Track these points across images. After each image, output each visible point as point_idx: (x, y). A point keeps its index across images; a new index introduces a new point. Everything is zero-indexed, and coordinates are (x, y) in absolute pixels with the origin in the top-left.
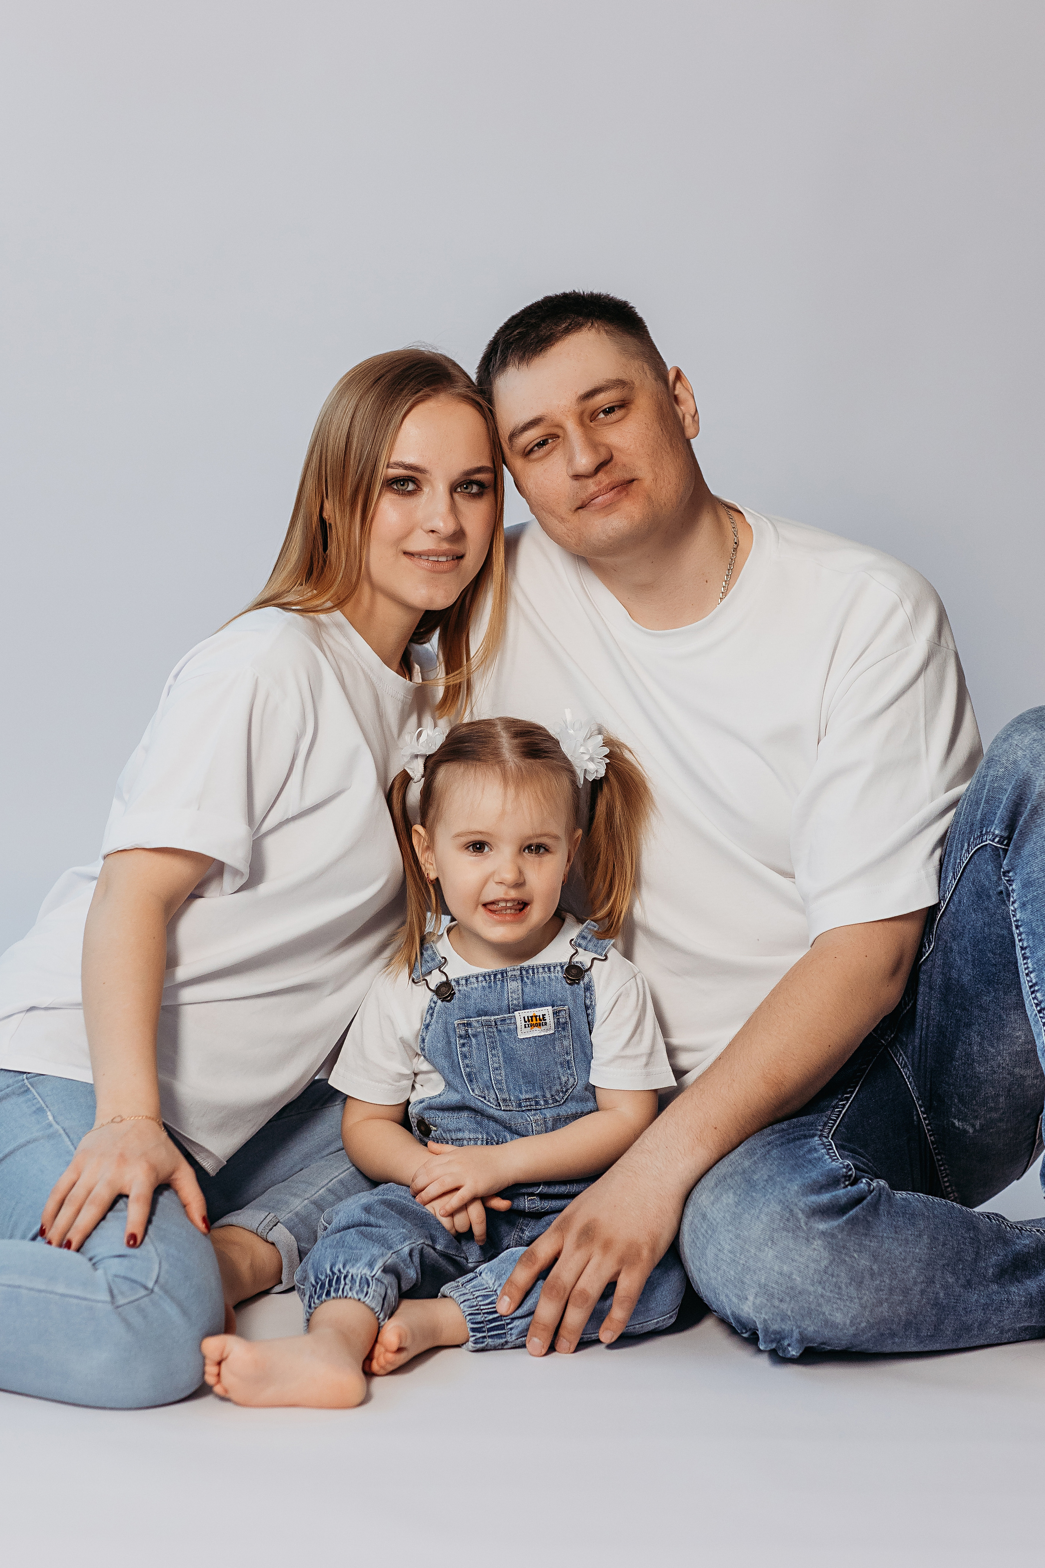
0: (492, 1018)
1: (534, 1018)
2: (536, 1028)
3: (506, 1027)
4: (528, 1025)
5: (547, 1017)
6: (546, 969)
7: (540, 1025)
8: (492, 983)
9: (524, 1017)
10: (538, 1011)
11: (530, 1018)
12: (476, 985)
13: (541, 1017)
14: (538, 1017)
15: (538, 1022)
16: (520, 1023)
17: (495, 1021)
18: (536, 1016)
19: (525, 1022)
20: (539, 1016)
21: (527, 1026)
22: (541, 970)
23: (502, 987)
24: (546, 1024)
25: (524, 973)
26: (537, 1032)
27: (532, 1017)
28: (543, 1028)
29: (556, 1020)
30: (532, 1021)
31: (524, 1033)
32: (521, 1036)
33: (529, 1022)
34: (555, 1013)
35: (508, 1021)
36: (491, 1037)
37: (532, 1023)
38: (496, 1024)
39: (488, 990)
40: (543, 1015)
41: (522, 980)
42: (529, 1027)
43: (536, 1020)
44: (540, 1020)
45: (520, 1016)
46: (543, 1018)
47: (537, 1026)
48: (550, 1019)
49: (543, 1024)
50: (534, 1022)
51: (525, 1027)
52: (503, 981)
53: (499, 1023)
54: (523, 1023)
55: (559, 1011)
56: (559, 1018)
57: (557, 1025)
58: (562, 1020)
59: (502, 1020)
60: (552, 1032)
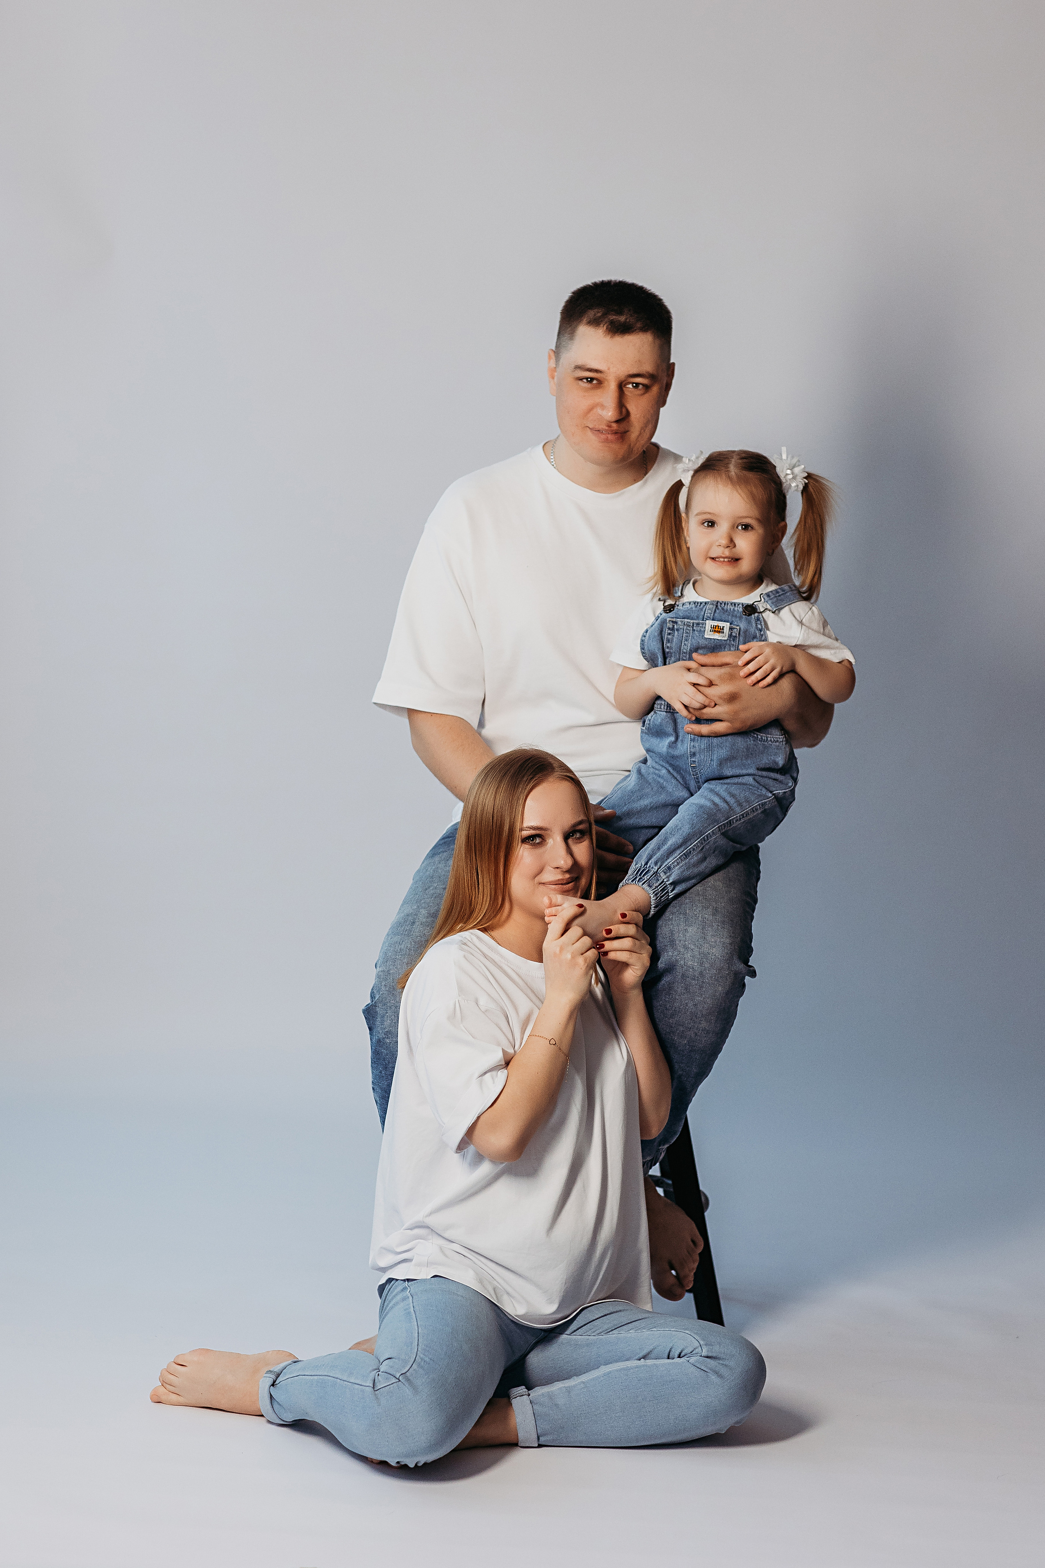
0: (692, 621)
1: (717, 627)
2: (717, 634)
3: (699, 629)
5: (725, 629)
6: (733, 605)
8: (698, 606)
9: (711, 625)
10: (721, 624)
12: (686, 608)
13: (722, 628)
15: (719, 630)
16: (708, 628)
17: (693, 624)
18: (719, 626)
19: (711, 628)
20: (721, 626)
22: (730, 604)
23: (703, 608)
24: (723, 632)
25: (719, 604)
26: (717, 636)
27: (716, 626)
28: (721, 634)
29: (730, 632)
30: (716, 628)
31: (709, 634)
32: (706, 635)
34: (731, 629)
35: (701, 625)
36: (687, 633)
38: (693, 625)
39: (694, 610)
40: (723, 627)
41: (717, 606)
42: (713, 631)
44: (720, 629)
45: (709, 624)
46: (723, 628)
47: (717, 632)
48: (726, 630)
49: (721, 632)
51: (710, 631)
52: (704, 606)
53: (695, 625)
55: (734, 628)
56: (732, 633)
57: (730, 636)
58: (734, 634)
59: (698, 624)
60: (726, 639)
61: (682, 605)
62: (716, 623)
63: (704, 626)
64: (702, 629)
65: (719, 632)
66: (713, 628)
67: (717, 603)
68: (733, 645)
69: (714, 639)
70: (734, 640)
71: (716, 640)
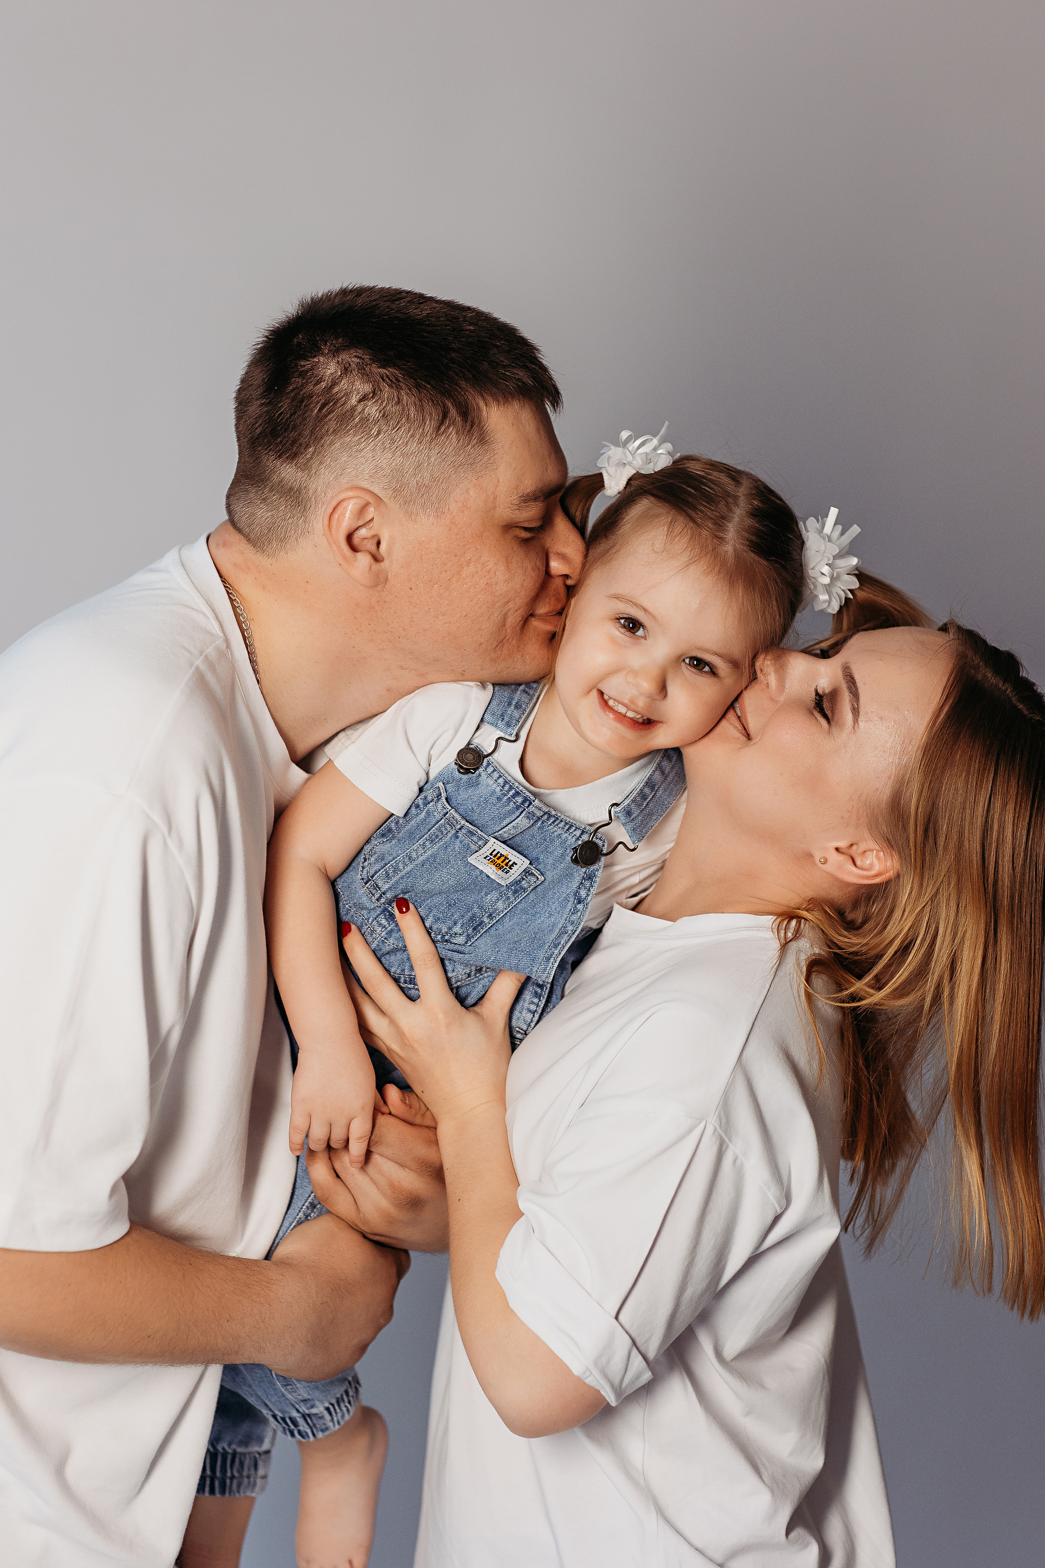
1: (503, 858)
2: (494, 867)
3: (467, 841)
4: (491, 858)
5: (515, 868)
7: (501, 868)
9: (495, 850)
10: (513, 856)
11: (499, 855)
13: (511, 863)
14: (507, 861)
15: (503, 864)
16: (486, 850)
18: (506, 858)
19: (491, 854)
20: (510, 861)
21: (488, 858)
24: (506, 872)
26: (490, 870)
27: (502, 855)
28: (500, 872)
29: (520, 876)
30: (498, 859)
31: (479, 861)
32: (472, 860)
33: (494, 857)
34: (527, 872)
35: (476, 839)
37: (496, 860)
40: (514, 862)
42: (489, 860)
43: (502, 862)
44: (506, 865)
46: (512, 865)
47: (496, 866)
48: (515, 873)
49: (504, 870)
50: (499, 862)
51: (486, 857)
54: (488, 853)
55: (532, 874)
56: (523, 879)
57: (515, 883)
58: (525, 883)
59: (472, 832)
60: (503, 883)
63: (480, 843)
64: (473, 847)
65: (499, 867)
66: (495, 856)
68: (508, 898)
69: (481, 872)
70: (515, 892)
71: (484, 875)
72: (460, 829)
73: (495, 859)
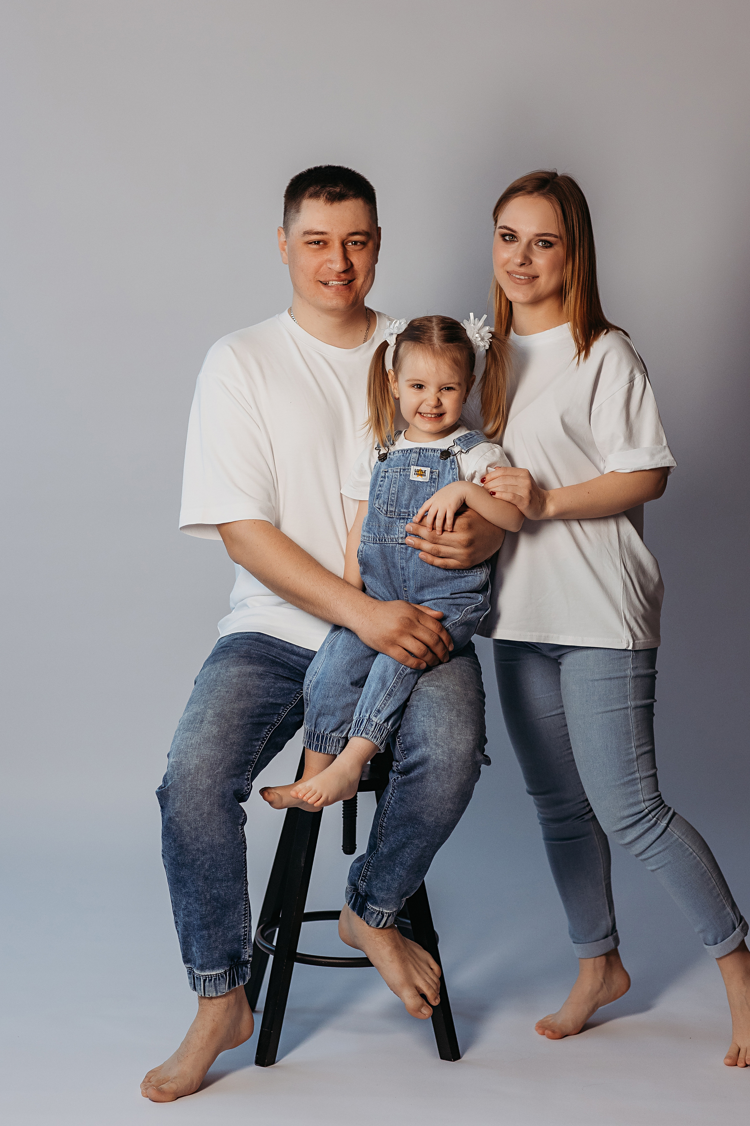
1: (420, 471)
2: (420, 477)
3: (405, 473)
6: (433, 451)
7: (422, 476)
8: (405, 454)
10: (423, 469)
12: (397, 455)
13: (424, 471)
15: (422, 473)
16: (412, 471)
17: (401, 469)
18: (421, 470)
19: (415, 471)
22: (430, 450)
23: (409, 456)
24: (425, 476)
25: (421, 451)
26: (420, 479)
27: (419, 470)
29: (430, 475)
30: (419, 472)
31: (414, 477)
32: (411, 478)
34: (431, 472)
35: (407, 470)
36: (396, 477)
39: (402, 457)
40: (425, 471)
41: (420, 453)
42: (416, 475)
43: (421, 472)
44: (423, 473)
45: (413, 468)
46: (425, 472)
48: (428, 473)
50: (420, 473)
51: (415, 474)
52: (410, 453)
53: (402, 471)
55: (434, 472)
56: (432, 475)
57: (431, 478)
58: (434, 477)
59: (404, 470)
60: (427, 480)
61: (393, 453)
62: (419, 468)
63: (409, 471)
64: (408, 474)
65: (422, 475)
67: (420, 449)
68: (433, 486)
69: (418, 481)
70: (434, 482)
71: (419, 482)
72: (400, 471)
73: (418, 473)
